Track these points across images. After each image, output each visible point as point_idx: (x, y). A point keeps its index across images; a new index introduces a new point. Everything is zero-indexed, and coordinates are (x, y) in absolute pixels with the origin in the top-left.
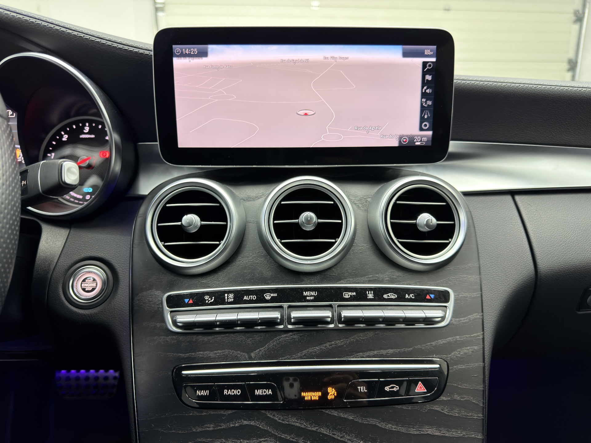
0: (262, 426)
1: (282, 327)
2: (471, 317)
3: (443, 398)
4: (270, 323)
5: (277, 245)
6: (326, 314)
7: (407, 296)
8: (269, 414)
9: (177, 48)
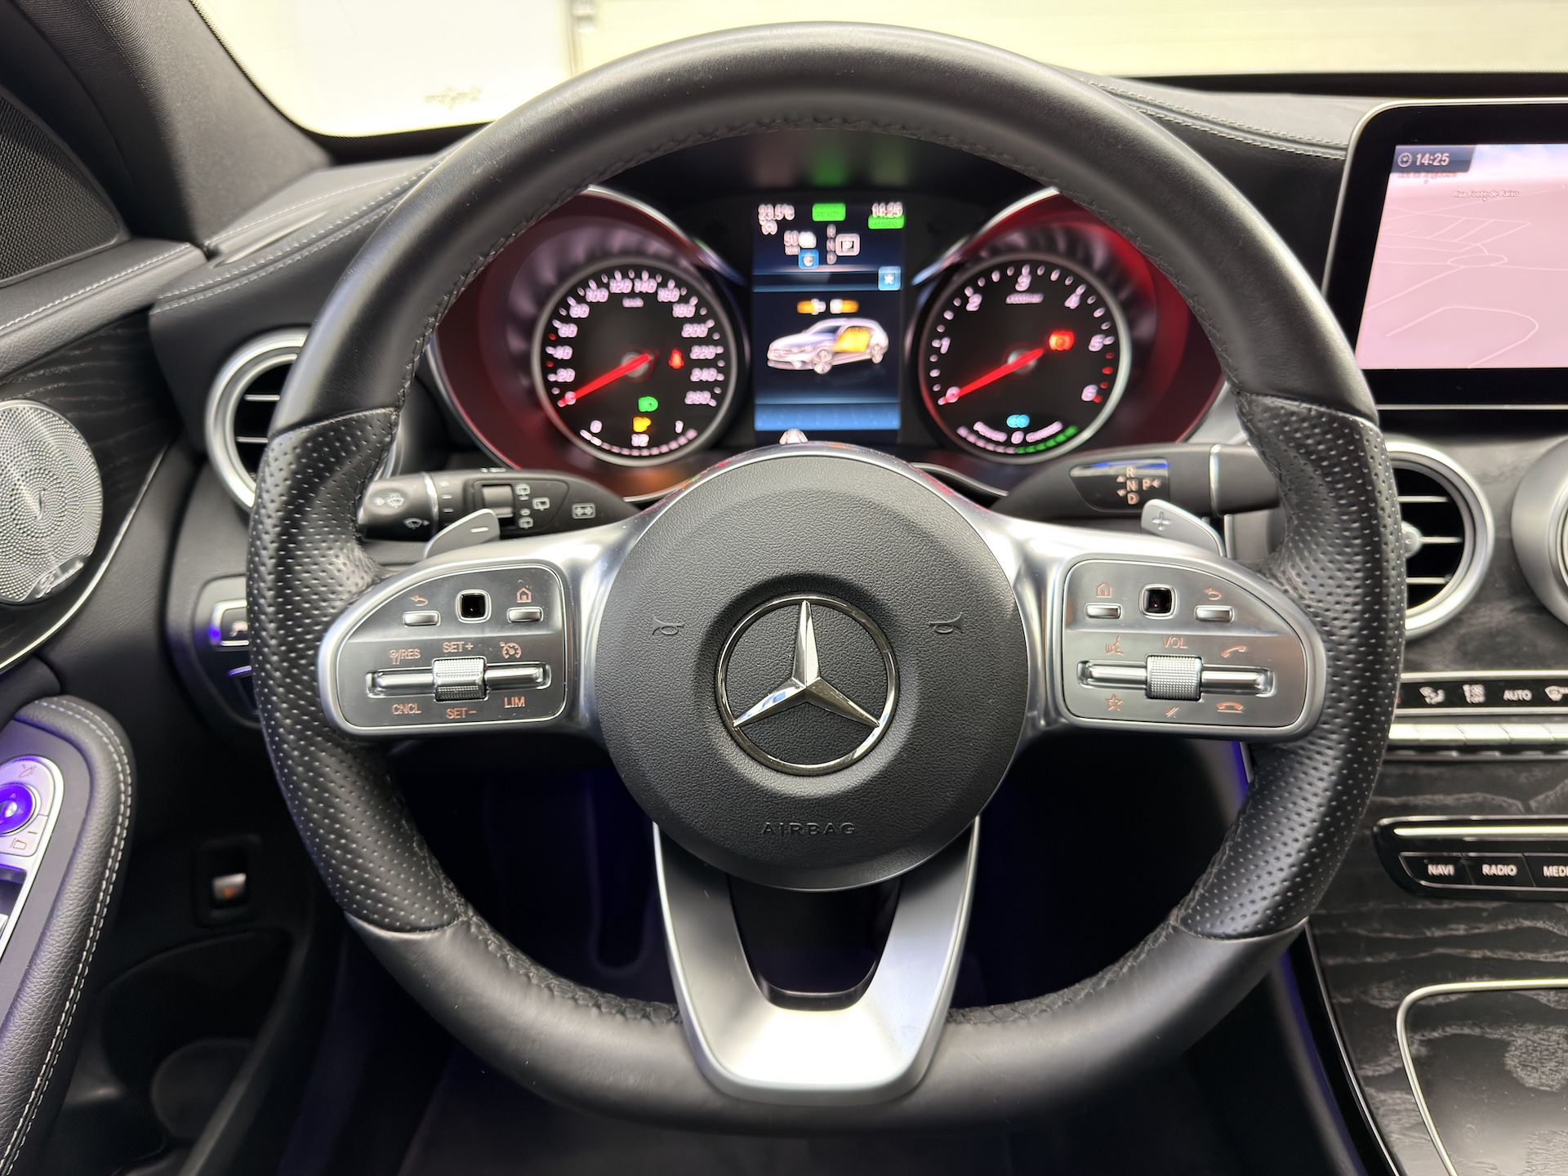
0: (1558, 929)
9: (1404, 152)
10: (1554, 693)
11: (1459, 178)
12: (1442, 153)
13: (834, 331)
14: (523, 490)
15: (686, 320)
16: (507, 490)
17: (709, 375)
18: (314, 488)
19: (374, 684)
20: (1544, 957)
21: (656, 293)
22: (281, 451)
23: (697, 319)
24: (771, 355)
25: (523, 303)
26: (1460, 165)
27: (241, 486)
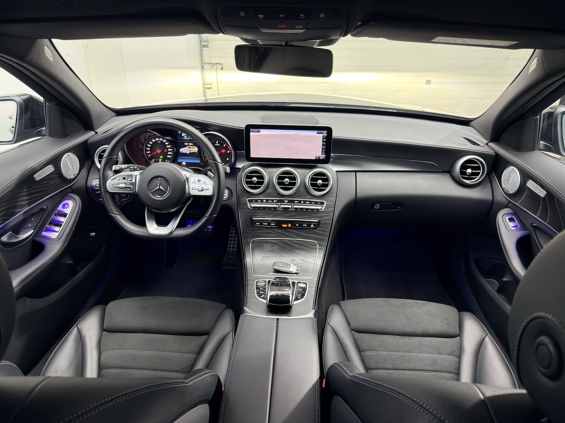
0: (272, 232)
1: (278, 209)
2: (330, 209)
3: (318, 229)
4: (275, 208)
5: (278, 187)
6: (290, 206)
7: (312, 203)
8: (274, 229)
9: (251, 130)
10: (275, 201)
11: (259, 133)
12: (256, 130)
13: (190, 148)
14: (136, 167)
15: (167, 145)
16: (133, 167)
17: (171, 153)
18: (107, 164)
19: (113, 186)
20: (270, 235)
21: (163, 141)
22: (104, 161)
23: (168, 145)
24: (180, 151)
25: (143, 141)
26: (259, 132)
27: (99, 166)
